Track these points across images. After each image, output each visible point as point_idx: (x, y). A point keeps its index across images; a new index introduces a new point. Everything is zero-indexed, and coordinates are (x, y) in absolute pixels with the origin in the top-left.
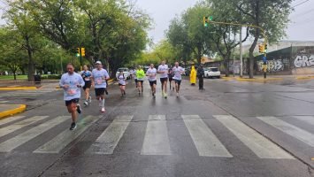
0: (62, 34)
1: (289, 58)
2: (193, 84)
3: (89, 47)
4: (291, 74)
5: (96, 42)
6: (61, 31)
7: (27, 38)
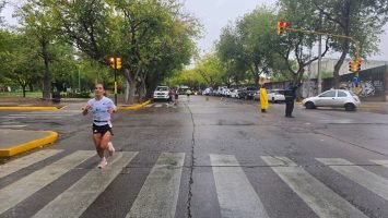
0: (92, 39)
1: (381, 80)
2: (263, 111)
3: (126, 57)
4: (384, 100)
5: (134, 51)
6: (91, 35)
7: (44, 44)
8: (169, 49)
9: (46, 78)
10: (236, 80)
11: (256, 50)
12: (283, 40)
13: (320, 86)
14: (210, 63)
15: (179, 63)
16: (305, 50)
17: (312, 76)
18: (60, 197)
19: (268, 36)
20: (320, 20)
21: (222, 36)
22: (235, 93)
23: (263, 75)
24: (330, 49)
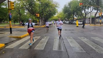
3: (40, 14)
5: (42, 12)
6: (32, 8)
7: (19, 11)
8: (51, 11)
9: (20, 19)
10: (68, 19)
11: (74, 11)
12: (81, 8)
13: (91, 20)
14: (61, 14)
15: (53, 15)
16: (87, 10)
17: (89, 17)
18: (38, 45)
19: (77, 7)
20: (91, 2)
21: (64, 7)
22: (68, 22)
23: (75, 17)
24: (94, 10)
